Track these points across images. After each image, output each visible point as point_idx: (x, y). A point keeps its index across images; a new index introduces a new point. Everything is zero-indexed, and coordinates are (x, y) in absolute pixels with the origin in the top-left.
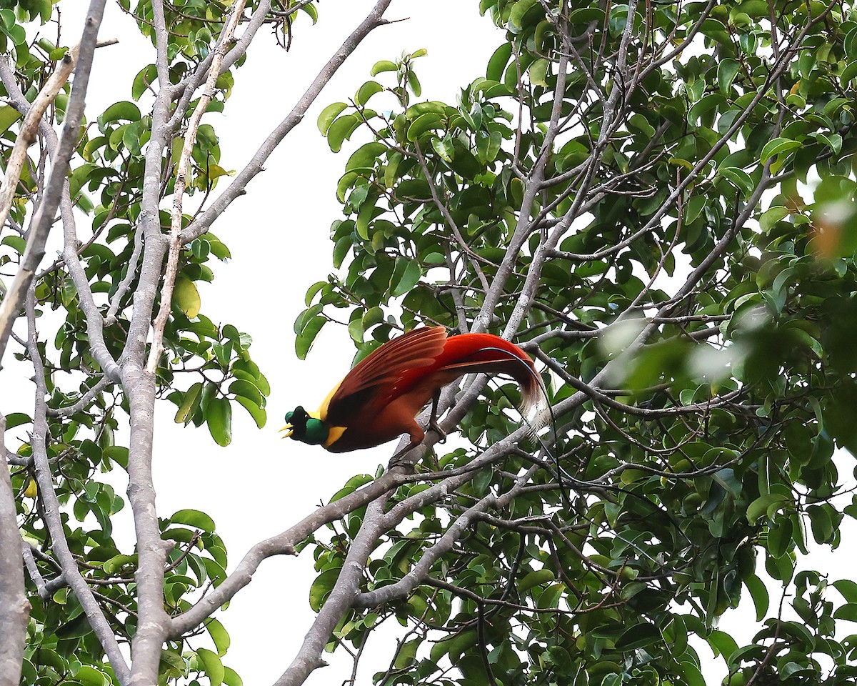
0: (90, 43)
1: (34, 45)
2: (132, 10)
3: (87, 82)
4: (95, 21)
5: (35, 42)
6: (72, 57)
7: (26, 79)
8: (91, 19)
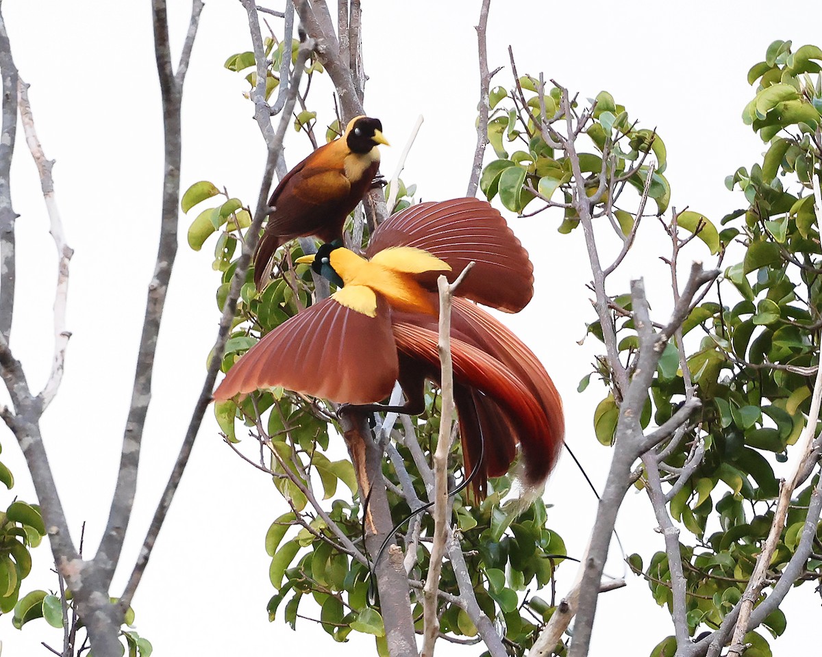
0: (592, 589)
1: (525, 605)
2: (645, 570)
3: (589, 636)
4: (597, 562)
5: (525, 602)
6: (569, 604)
7: (517, 647)
8: (592, 560)
